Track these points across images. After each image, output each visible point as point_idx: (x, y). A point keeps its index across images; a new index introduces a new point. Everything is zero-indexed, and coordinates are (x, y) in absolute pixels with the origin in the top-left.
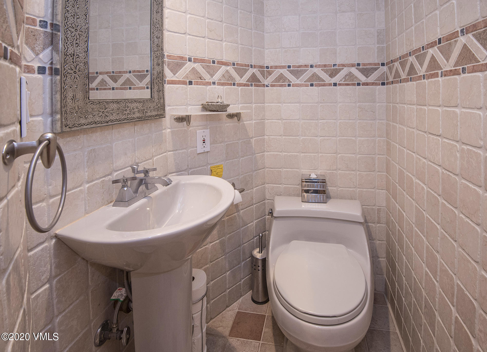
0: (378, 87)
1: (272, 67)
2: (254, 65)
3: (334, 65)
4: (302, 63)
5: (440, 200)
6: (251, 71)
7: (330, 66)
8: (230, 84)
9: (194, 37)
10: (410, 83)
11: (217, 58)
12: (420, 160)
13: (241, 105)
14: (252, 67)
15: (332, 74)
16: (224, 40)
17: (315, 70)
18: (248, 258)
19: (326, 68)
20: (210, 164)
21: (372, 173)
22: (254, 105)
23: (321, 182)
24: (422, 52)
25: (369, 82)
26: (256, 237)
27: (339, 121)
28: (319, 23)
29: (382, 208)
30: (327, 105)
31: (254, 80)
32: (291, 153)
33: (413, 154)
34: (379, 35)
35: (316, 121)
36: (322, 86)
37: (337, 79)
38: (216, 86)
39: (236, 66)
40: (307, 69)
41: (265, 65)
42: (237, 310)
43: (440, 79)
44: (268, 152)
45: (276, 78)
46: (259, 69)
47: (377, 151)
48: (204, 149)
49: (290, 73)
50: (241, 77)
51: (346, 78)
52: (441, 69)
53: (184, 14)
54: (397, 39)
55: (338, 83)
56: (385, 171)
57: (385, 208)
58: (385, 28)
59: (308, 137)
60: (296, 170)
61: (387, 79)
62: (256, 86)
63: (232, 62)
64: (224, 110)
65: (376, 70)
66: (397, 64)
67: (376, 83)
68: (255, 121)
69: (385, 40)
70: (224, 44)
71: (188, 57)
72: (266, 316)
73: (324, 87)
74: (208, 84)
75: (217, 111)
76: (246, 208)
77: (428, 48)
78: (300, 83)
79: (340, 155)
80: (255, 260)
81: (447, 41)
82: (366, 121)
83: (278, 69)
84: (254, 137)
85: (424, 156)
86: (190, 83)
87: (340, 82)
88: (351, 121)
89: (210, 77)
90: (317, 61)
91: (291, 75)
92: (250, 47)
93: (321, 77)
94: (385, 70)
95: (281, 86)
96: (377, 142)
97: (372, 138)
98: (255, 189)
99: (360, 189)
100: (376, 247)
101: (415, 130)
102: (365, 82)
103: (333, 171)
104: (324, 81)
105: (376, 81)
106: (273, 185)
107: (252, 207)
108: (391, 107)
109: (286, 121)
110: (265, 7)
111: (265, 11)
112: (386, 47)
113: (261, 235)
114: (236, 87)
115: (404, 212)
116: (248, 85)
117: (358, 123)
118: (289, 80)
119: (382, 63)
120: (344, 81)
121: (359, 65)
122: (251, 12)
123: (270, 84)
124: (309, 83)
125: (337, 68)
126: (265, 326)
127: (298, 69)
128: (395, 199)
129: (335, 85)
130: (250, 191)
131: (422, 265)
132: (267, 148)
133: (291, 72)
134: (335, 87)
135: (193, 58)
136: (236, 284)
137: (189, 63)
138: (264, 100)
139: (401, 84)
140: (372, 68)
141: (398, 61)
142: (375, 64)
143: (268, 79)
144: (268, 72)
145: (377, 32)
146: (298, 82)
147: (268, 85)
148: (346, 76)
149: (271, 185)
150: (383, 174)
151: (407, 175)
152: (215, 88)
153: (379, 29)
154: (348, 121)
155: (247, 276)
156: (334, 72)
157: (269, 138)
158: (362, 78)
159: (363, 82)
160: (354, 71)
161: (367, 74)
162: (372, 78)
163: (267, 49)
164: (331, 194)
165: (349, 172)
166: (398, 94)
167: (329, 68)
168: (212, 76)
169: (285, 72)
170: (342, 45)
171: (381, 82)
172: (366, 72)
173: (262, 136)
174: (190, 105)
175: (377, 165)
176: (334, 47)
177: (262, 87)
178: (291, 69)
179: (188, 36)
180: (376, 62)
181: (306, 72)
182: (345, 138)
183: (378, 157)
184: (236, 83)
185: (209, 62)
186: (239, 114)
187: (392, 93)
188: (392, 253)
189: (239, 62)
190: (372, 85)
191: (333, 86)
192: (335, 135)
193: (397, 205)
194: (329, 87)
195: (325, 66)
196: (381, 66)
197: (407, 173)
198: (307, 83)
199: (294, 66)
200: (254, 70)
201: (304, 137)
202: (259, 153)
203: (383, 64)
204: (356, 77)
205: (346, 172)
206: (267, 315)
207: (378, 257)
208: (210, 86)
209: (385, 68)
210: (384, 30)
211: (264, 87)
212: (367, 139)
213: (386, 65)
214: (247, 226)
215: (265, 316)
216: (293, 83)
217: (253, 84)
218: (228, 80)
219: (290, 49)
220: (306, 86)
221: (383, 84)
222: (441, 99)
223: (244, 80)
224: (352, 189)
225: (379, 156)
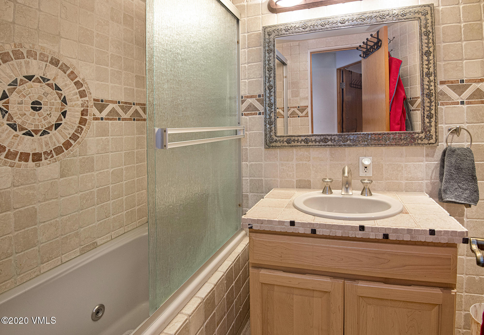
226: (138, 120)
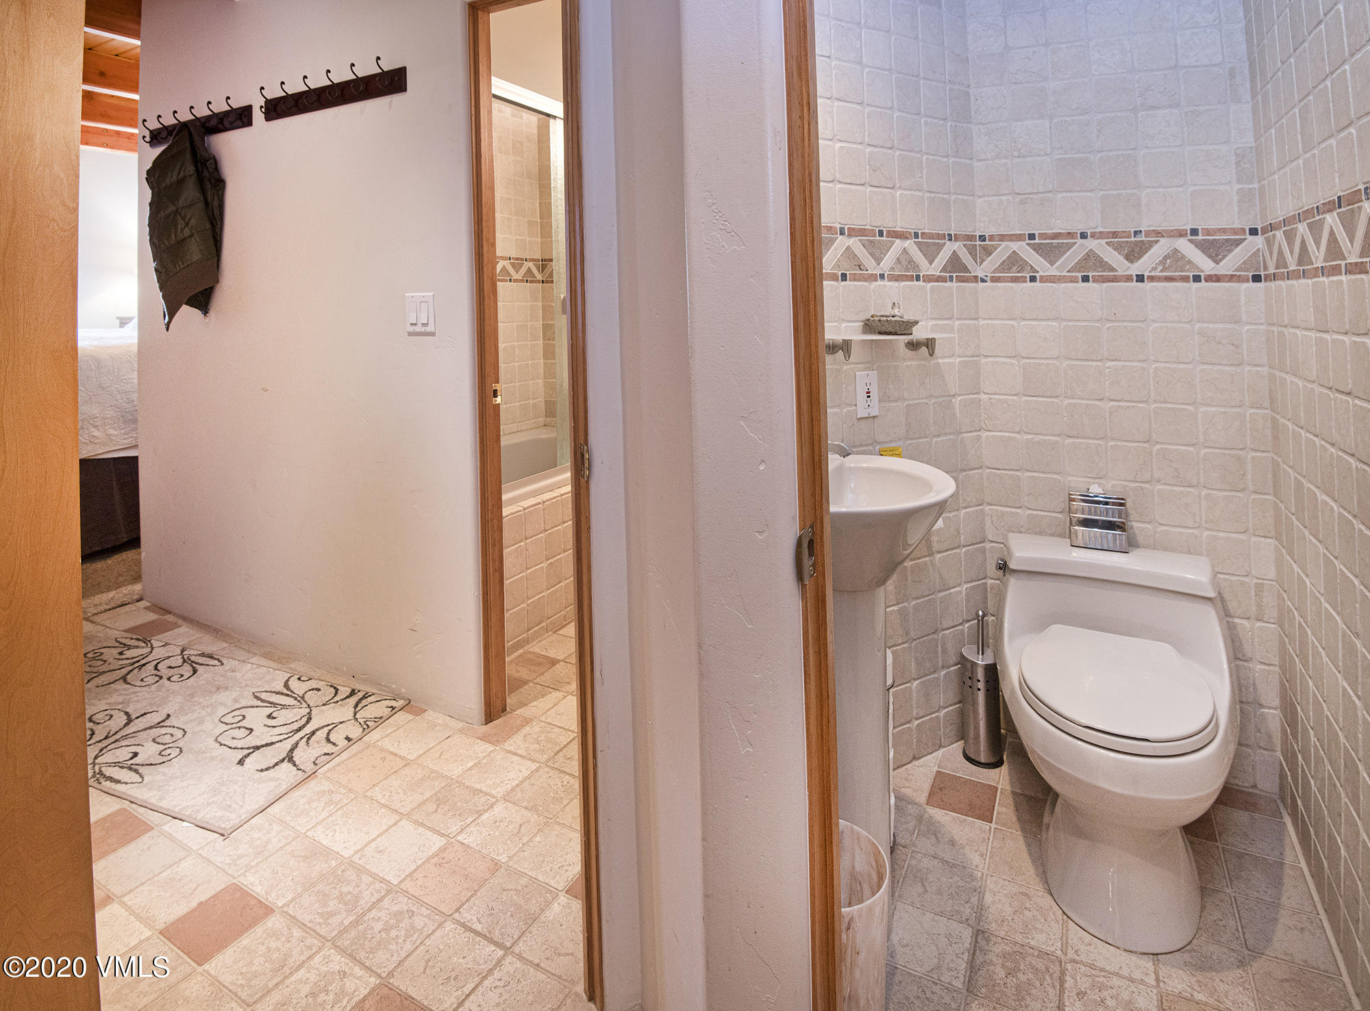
0: (1245, 285)
1: (992, 238)
2: (955, 235)
3: (1136, 233)
4: (1061, 229)
5: (1356, 526)
6: (950, 248)
7: (1125, 234)
8: (911, 278)
9: (848, 186)
10: (1303, 281)
11: (887, 224)
12: (1326, 450)
13: (931, 323)
14: (950, 240)
15: (1133, 254)
16: (898, 185)
17: (1091, 244)
18: (952, 666)
19: (1116, 240)
20: (879, 443)
21: (1238, 494)
22: (957, 323)
23: (1114, 504)
24: (1317, 218)
25: (1221, 273)
26: (968, 621)
27: (1154, 366)
28: (1098, 136)
29: (1266, 582)
30: (1124, 326)
31: (956, 267)
32: (1042, 437)
33: (1315, 439)
34: (1239, 162)
35: (1099, 364)
36: (1109, 281)
37: (1143, 265)
38: (886, 283)
39: (920, 240)
40: (1074, 241)
41: (978, 234)
42: (936, 769)
43: (1343, 278)
44: (989, 431)
45: (1004, 262)
46: (965, 243)
47: (1249, 442)
48: (869, 410)
49: (1034, 250)
50: (931, 263)
51: (1165, 264)
52: (1345, 259)
53: (830, 143)
54: (1276, 177)
55: (1146, 274)
56: (1272, 493)
57: (1274, 583)
58: (1254, 145)
59: (1079, 401)
60: (1055, 477)
61: (1266, 268)
62: (961, 280)
63: (913, 231)
64: (907, 332)
65: (1238, 245)
66: (1279, 234)
67: (1240, 276)
68: (962, 359)
69: (1256, 173)
70: (899, 193)
71: (838, 226)
72: (999, 790)
73: (1115, 284)
74: (872, 278)
75: (896, 334)
76: (947, 550)
77: (1324, 213)
78: (1058, 274)
79: (1158, 447)
80: (969, 665)
81: (1349, 205)
82: (1219, 367)
83: (1007, 243)
84: (960, 395)
85: (1330, 441)
86: (844, 277)
87: (1153, 274)
88: (1182, 366)
89: (875, 264)
90: (1094, 223)
91: (1037, 256)
92: (945, 196)
93: (1106, 260)
94: (1260, 246)
95: (1015, 280)
96: (1248, 419)
97: (1236, 410)
98: (963, 512)
99: (1210, 533)
100: (1254, 680)
101: (1315, 386)
102: (1213, 273)
103: (1142, 485)
104: (1113, 270)
105: (1238, 271)
106: (1001, 508)
107: (958, 550)
108: (1276, 334)
109: (1028, 361)
110: (972, 103)
111: (973, 113)
112: (1259, 189)
113: (981, 613)
114: (921, 283)
115: (1307, 576)
116: (943, 280)
117: (1200, 370)
118: (1032, 267)
119: (1250, 229)
120: (1162, 271)
121: (1194, 232)
122: (946, 119)
123: (989, 275)
124: (1079, 275)
125: (1143, 239)
126: (999, 803)
127: (1053, 241)
128: (1291, 553)
129: (1140, 278)
130: (952, 514)
131: (1337, 677)
132: (986, 421)
133: (1037, 248)
134: (1140, 284)
135: (846, 227)
136: (931, 714)
137: (841, 237)
138: (977, 312)
139: (1289, 282)
140: (1227, 240)
141: (1281, 228)
142: (1235, 231)
143: (985, 263)
144: (984, 248)
145: (1236, 154)
146: (1053, 271)
147: (985, 278)
148: (1165, 258)
149: (998, 508)
150: (1267, 500)
151: (1309, 488)
152: (885, 285)
153: (1239, 148)
154: (1174, 366)
155: (951, 705)
156: (1137, 250)
157: (990, 398)
158: (1206, 265)
159: (1208, 273)
160: (1185, 246)
161: (1217, 255)
162: (1228, 265)
163: (980, 197)
164: (1140, 539)
165: (1182, 489)
166: (1285, 306)
167: (1125, 240)
168: (878, 261)
169: (1023, 249)
170: (1152, 187)
171: (1251, 274)
172: (1214, 249)
173: (974, 394)
174: (844, 320)
175: (1249, 477)
176: (1135, 191)
177: (972, 282)
178: (1037, 241)
179: (839, 186)
180: (1237, 225)
181: (1070, 249)
182: (1169, 406)
183: (1253, 457)
184: (921, 275)
185: (872, 233)
186: (933, 340)
187: (1276, 302)
188: (1291, 689)
189: (926, 231)
190: (1230, 281)
191: (1137, 281)
192: (1145, 399)
193: (1295, 566)
194: (1126, 284)
195: (1115, 234)
196: (1250, 234)
197: (1308, 485)
198: (1074, 274)
199: (1042, 236)
200: (956, 246)
201: (1070, 401)
202: (971, 432)
203: (1254, 232)
204: (1190, 262)
205: (1175, 488)
206: (1000, 787)
207: (1262, 706)
208: (875, 283)
209: (1259, 240)
210: (1251, 148)
211: (977, 282)
212: (1222, 410)
213: (1262, 234)
214: (948, 592)
215: (997, 788)
216: (1041, 273)
217: (954, 275)
218: (907, 270)
219: (1031, 196)
220: (1072, 282)
221: (1257, 279)
222: (1347, 319)
223: (935, 269)
224: (1191, 531)
225: (1254, 454)
226: (532, 282)
